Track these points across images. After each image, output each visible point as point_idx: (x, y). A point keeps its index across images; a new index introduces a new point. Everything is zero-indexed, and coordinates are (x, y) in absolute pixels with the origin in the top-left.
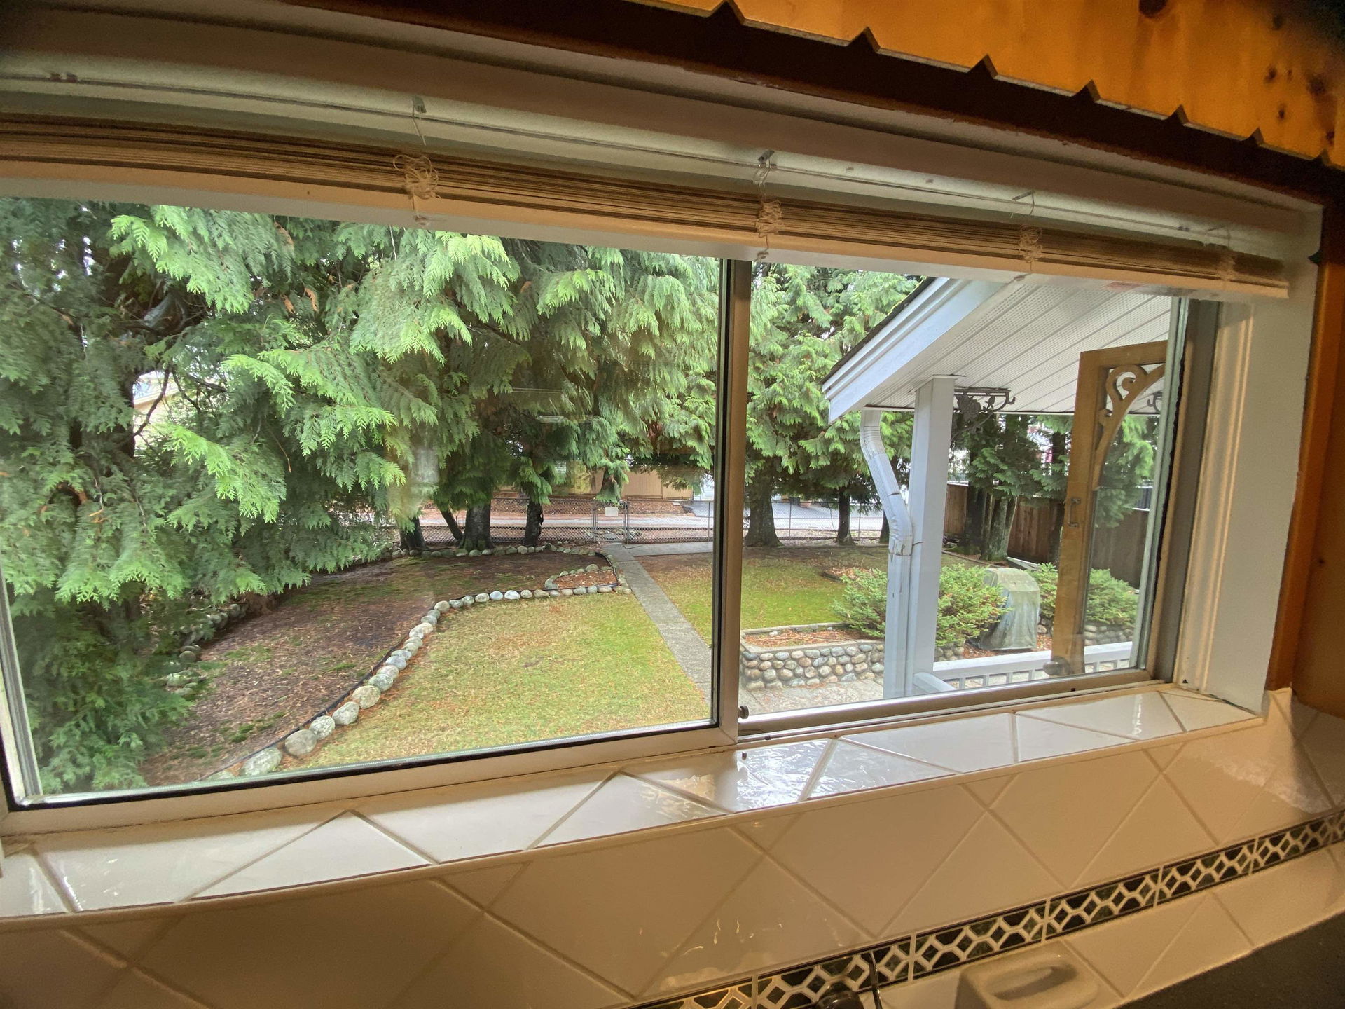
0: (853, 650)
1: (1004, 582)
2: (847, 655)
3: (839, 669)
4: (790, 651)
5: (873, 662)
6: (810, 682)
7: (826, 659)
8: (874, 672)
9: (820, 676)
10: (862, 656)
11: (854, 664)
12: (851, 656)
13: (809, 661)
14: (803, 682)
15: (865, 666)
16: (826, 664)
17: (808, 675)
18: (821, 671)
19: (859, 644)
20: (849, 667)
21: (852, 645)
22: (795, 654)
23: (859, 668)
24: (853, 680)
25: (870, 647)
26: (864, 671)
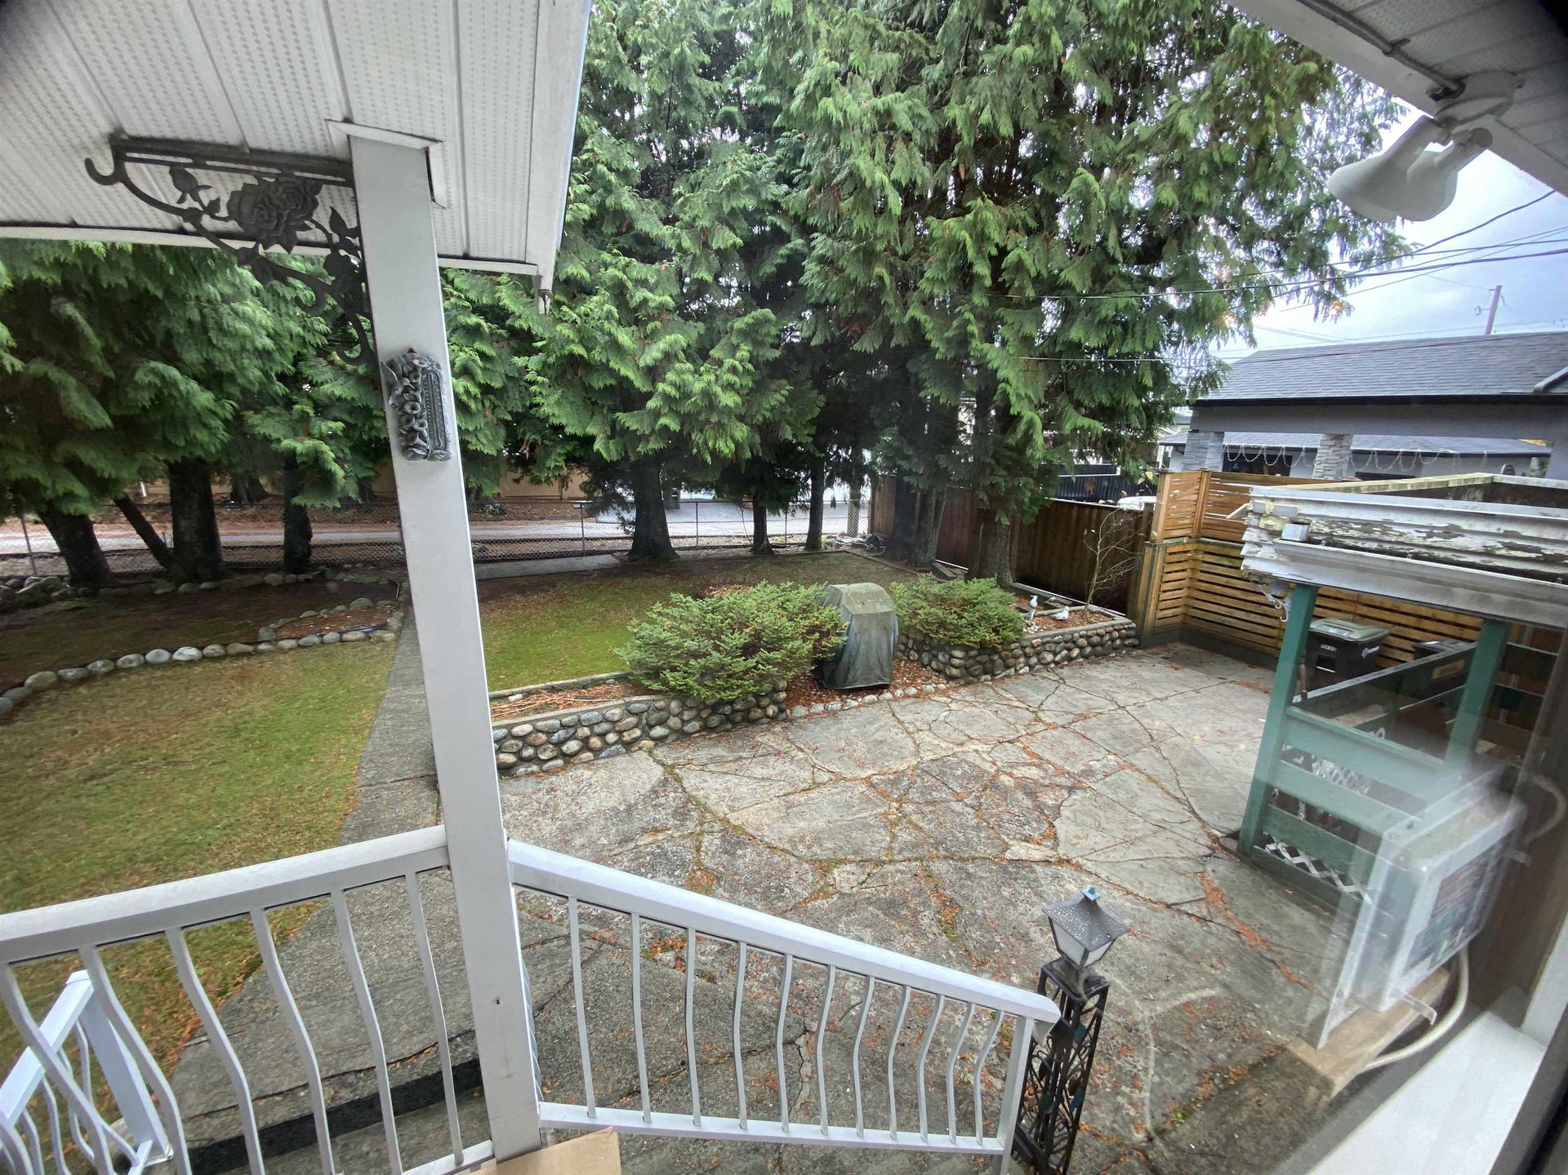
0: (616, 713)
1: (849, 602)
2: (607, 721)
3: (595, 742)
4: (510, 727)
5: (651, 727)
6: (546, 766)
7: (571, 731)
8: (653, 739)
9: (564, 755)
10: (632, 720)
11: (620, 733)
12: (614, 722)
13: (544, 737)
14: (535, 768)
15: (638, 732)
16: (573, 737)
17: (543, 757)
18: (564, 748)
19: (627, 704)
20: (611, 738)
21: (615, 707)
22: (517, 730)
23: (627, 737)
24: (618, 754)
25: (645, 706)
26: (637, 740)
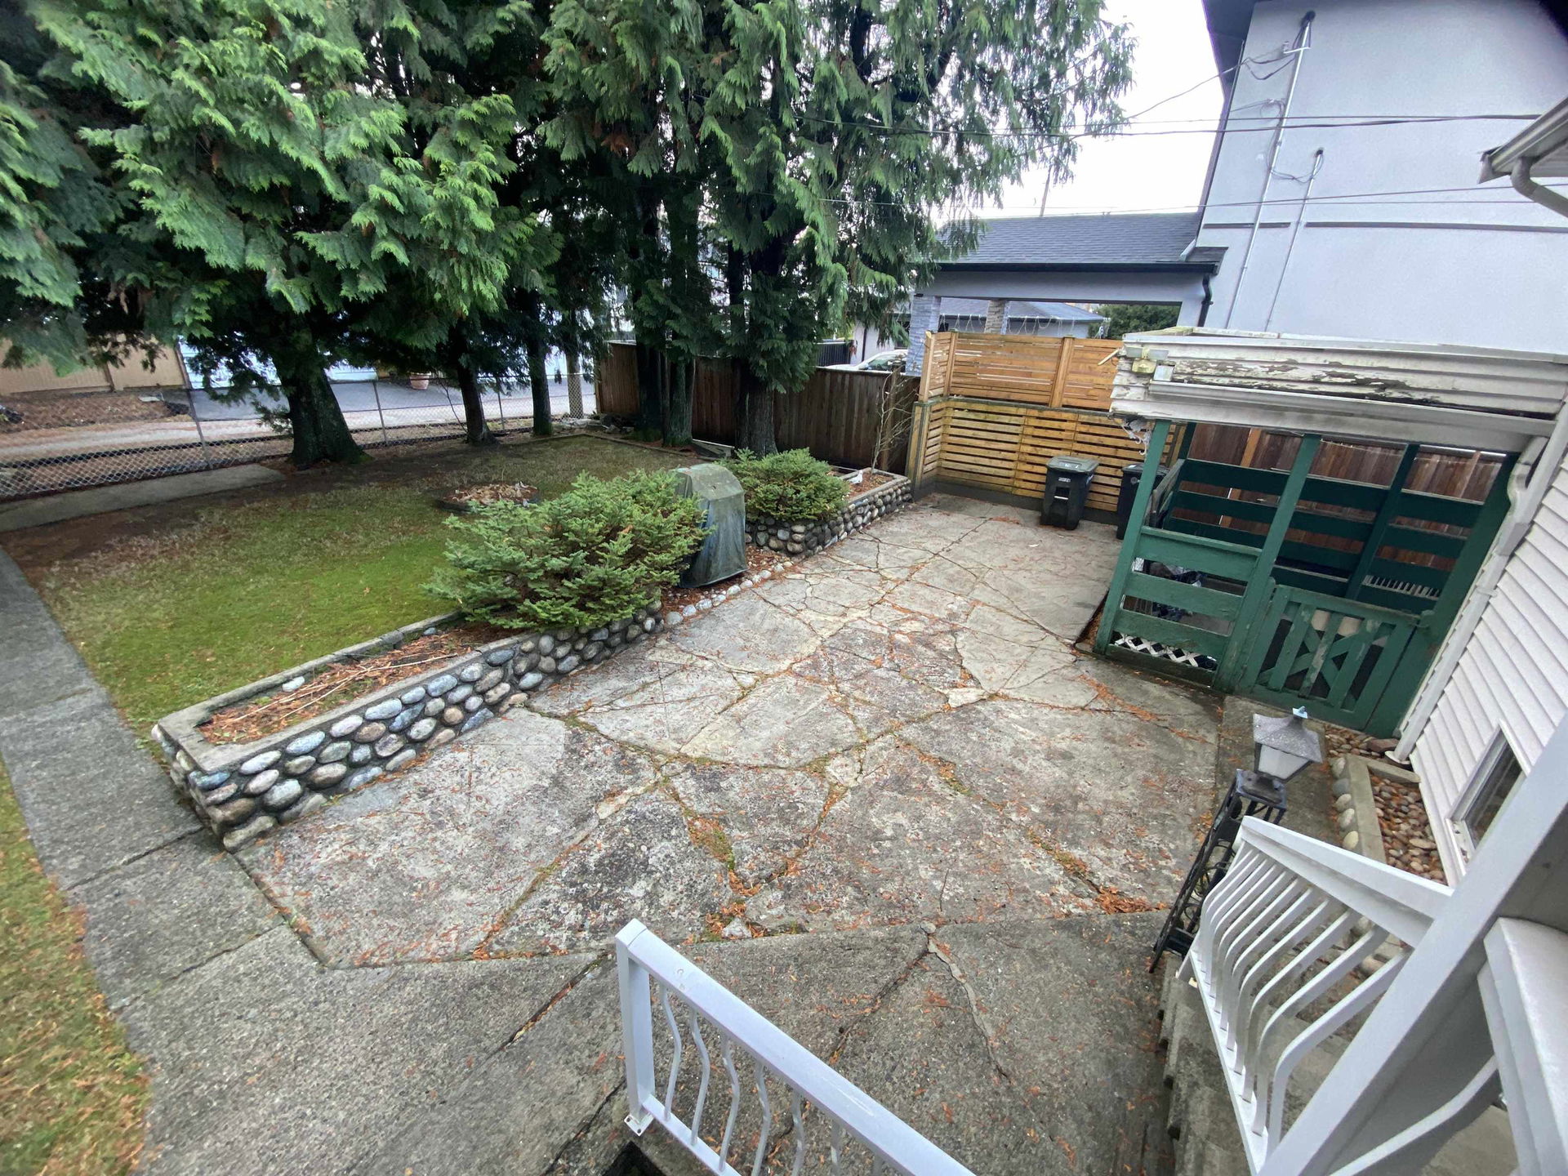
0: (474, 670)
1: (702, 488)
2: (463, 682)
3: (454, 714)
4: (325, 727)
5: (520, 676)
6: (391, 765)
7: (419, 708)
8: (524, 690)
9: (412, 743)
10: (496, 674)
11: (483, 694)
12: (473, 683)
13: (382, 727)
14: (375, 771)
15: (506, 687)
16: (423, 715)
17: (384, 754)
18: (413, 733)
19: (486, 655)
20: (474, 702)
21: (471, 662)
22: (338, 729)
23: (493, 695)
24: (486, 720)
25: (510, 653)
26: (504, 697)
